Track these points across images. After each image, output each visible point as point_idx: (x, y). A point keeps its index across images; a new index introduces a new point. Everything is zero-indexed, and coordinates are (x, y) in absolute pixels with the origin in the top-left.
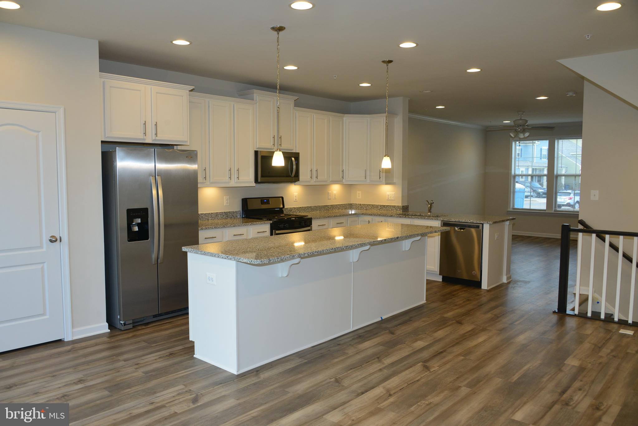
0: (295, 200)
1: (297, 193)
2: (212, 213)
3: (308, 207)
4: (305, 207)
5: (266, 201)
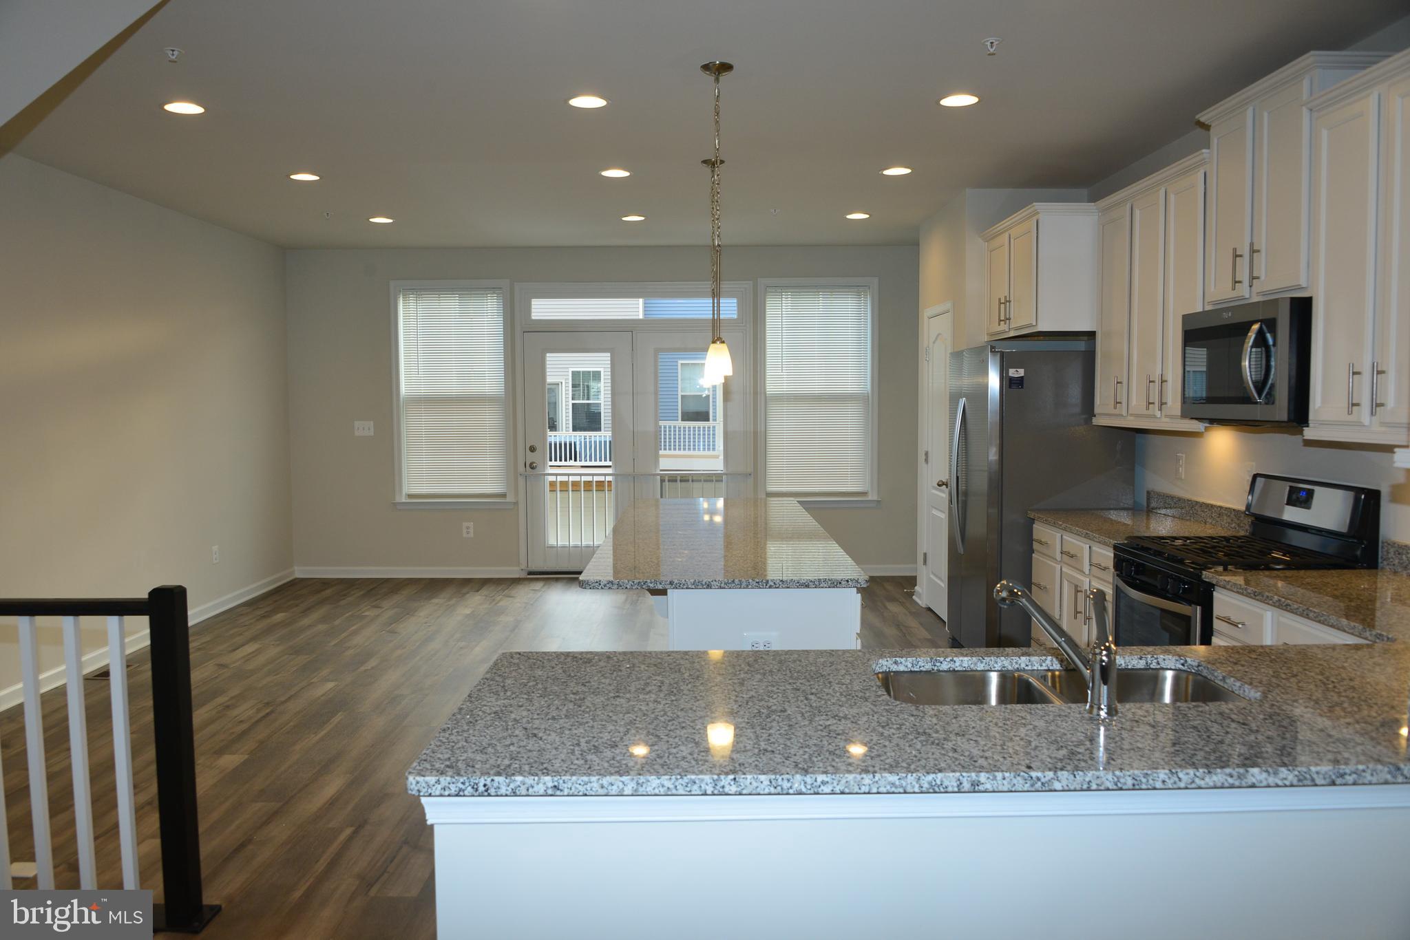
5: (1304, 493)
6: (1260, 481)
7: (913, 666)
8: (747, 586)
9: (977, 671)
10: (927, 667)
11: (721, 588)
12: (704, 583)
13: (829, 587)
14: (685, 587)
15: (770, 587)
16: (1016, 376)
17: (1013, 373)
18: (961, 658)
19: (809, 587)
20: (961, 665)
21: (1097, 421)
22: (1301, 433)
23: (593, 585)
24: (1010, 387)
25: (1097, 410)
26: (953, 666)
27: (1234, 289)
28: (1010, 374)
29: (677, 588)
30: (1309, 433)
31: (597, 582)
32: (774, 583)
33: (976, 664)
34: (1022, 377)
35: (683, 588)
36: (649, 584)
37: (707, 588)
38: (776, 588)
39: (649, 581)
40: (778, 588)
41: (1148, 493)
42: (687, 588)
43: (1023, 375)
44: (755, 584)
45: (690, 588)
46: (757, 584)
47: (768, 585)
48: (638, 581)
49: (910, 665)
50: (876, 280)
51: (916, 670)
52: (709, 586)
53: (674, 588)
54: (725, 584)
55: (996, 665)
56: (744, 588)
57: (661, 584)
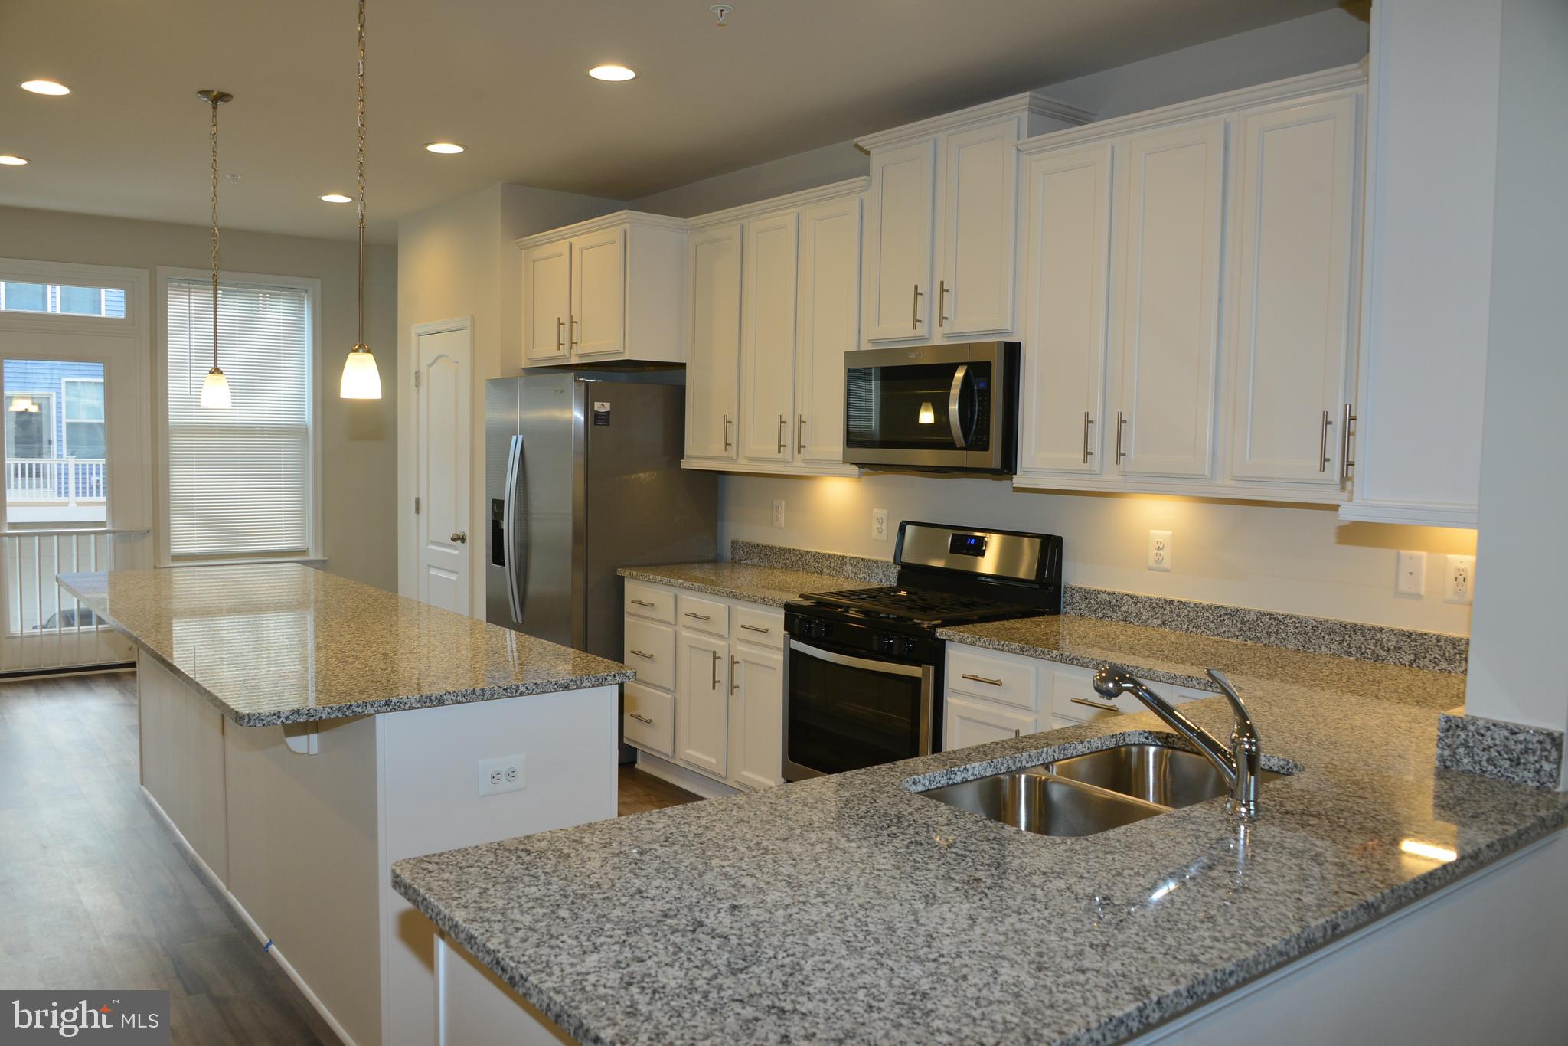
0: (1152, 563)
1: (1170, 533)
2: (830, 556)
3: (1217, 607)
4: (1199, 609)
5: (973, 541)
6: (909, 529)
7: (930, 784)
8: (492, 696)
9: (986, 777)
10: (942, 782)
11: (457, 702)
12: (433, 698)
13: (593, 686)
14: (407, 707)
15: (522, 694)
16: (602, 410)
17: (602, 407)
18: (973, 765)
19: (569, 689)
20: (972, 774)
21: (685, 464)
22: (1011, 479)
23: (269, 719)
24: (595, 424)
25: (687, 452)
26: (966, 776)
27: (915, 327)
28: (596, 409)
29: (395, 710)
30: (1019, 480)
31: (274, 714)
32: (527, 688)
33: (985, 769)
34: (608, 412)
35: (404, 709)
36: (355, 709)
37: (438, 705)
38: (529, 694)
39: (354, 704)
40: (531, 694)
41: (733, 542)
42: (410, 708)
43: (609, 410)
44: (502, 692)
45: (415, 708)
46: (504, 692)
47: (519, 692)
48: (338, 705)
49: (927, 783)
50: (318, 282)
51: (933, 787)
52: (440, 702)
53: (391, 711)
54: (463, 696)
55: (1002, 768)
56: (488, 699)
57: (372, 706)
